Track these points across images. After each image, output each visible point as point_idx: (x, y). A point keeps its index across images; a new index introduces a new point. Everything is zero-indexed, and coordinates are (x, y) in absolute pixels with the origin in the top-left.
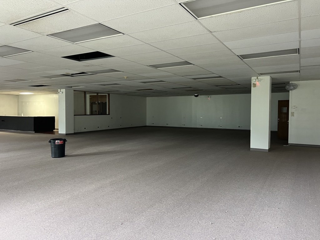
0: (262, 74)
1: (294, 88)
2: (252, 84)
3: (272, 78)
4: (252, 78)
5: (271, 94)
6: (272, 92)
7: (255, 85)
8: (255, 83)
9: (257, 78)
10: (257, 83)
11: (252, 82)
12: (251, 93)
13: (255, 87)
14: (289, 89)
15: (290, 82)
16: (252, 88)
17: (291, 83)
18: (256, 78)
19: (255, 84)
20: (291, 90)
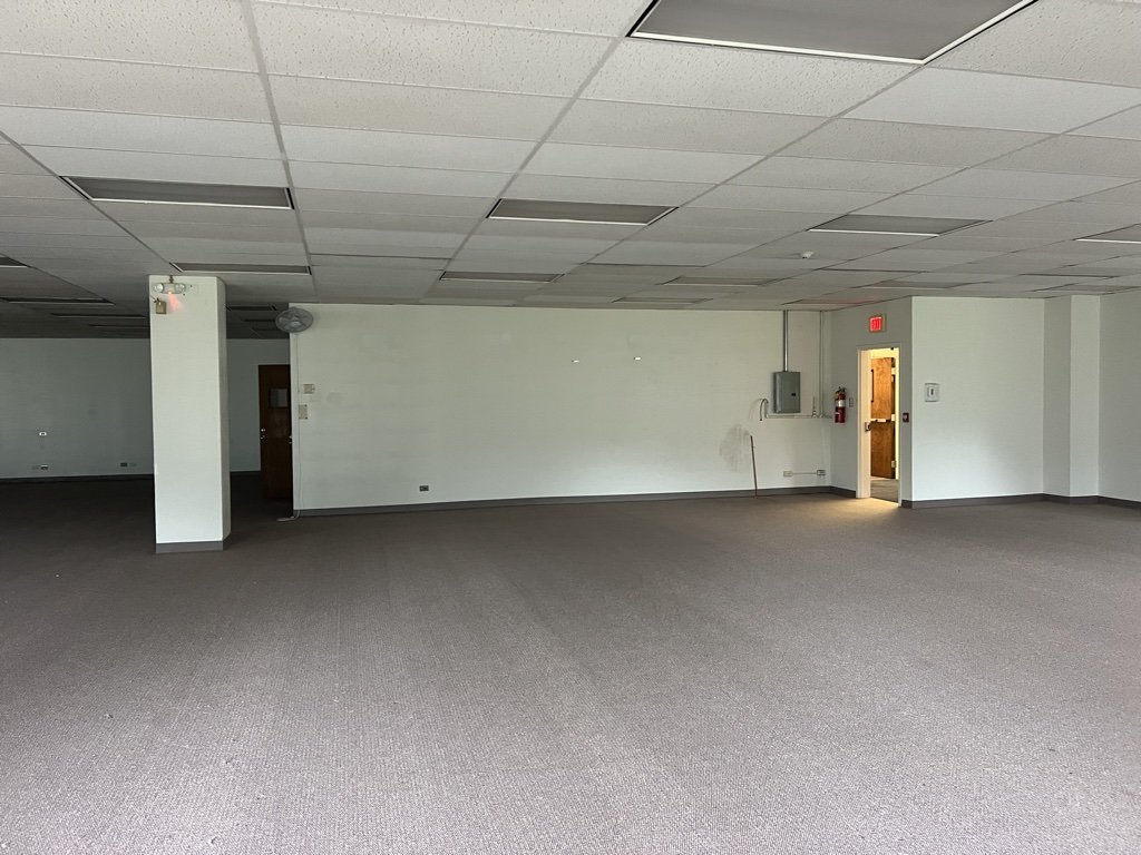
0: (186, 267)
1: (304, 325)
2: (151, 300)
3: (226, 286)
4: (153, 279)
5: (225, 343)
6: (228, 337)
7: (163, 307)
8: (162, 297)
9: (171, 281)
10: (172, 299)
11: (151, 293)
12: (149, 337)
13: (165, 313)
14: (287, 328)
15: (291, 305)
16: (154, 317)
17: (294, 308)
18: (165, 279)
19: (164, 304)
20: (295, 330)
